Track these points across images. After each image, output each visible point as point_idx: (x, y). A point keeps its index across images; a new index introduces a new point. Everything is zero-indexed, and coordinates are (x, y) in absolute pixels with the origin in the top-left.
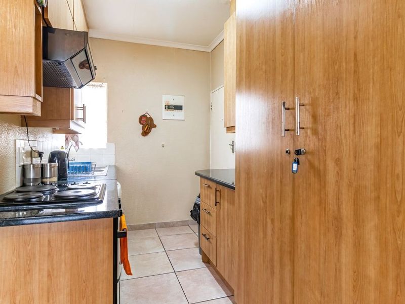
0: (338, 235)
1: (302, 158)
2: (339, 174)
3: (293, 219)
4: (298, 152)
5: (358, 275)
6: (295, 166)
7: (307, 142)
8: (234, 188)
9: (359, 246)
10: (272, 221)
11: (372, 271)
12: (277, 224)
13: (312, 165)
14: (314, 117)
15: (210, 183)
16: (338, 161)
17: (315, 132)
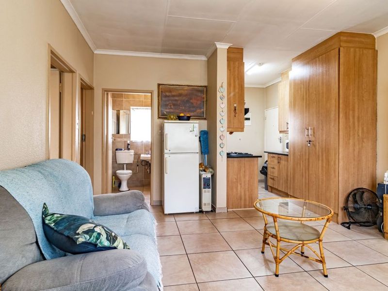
0: (319, 160)
1: (311, 142)
2: (319, 146)
3: (309, 159)
4: (310, 141)
5: (322, 167)
6: (309, 145)
7: (312, 139)
8: (287, 155)
9: (322, 160)
10: (303, 161)
11: (324, 165)
12: (304, 162)
13: (313, 144)
14: (314, 132)
15: (274, 155)
16: (319, 143)
17: (314, 136)
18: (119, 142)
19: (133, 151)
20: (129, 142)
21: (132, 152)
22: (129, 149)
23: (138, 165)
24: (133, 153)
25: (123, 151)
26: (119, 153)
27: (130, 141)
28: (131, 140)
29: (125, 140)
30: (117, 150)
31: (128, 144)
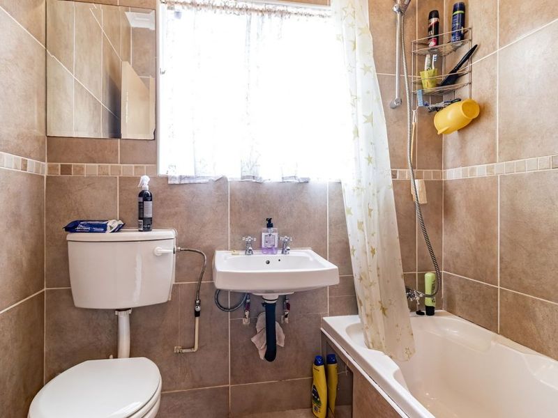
18: (91, 182)
19: (171, 233)
20: (145, 182)
21: (165, 239)
22: (147, 224)
23: (197, 314)
24: (169, 248)
25: (108, 235)
26: (83, 248)
27: (155, 178)
28: (162, 171)
29: (128, 169)
30: (72, 228)
31: (144, 196)
